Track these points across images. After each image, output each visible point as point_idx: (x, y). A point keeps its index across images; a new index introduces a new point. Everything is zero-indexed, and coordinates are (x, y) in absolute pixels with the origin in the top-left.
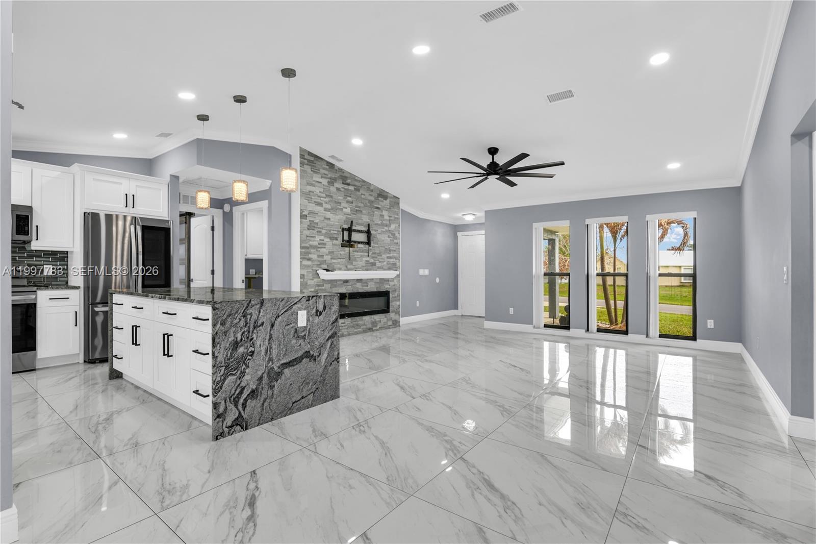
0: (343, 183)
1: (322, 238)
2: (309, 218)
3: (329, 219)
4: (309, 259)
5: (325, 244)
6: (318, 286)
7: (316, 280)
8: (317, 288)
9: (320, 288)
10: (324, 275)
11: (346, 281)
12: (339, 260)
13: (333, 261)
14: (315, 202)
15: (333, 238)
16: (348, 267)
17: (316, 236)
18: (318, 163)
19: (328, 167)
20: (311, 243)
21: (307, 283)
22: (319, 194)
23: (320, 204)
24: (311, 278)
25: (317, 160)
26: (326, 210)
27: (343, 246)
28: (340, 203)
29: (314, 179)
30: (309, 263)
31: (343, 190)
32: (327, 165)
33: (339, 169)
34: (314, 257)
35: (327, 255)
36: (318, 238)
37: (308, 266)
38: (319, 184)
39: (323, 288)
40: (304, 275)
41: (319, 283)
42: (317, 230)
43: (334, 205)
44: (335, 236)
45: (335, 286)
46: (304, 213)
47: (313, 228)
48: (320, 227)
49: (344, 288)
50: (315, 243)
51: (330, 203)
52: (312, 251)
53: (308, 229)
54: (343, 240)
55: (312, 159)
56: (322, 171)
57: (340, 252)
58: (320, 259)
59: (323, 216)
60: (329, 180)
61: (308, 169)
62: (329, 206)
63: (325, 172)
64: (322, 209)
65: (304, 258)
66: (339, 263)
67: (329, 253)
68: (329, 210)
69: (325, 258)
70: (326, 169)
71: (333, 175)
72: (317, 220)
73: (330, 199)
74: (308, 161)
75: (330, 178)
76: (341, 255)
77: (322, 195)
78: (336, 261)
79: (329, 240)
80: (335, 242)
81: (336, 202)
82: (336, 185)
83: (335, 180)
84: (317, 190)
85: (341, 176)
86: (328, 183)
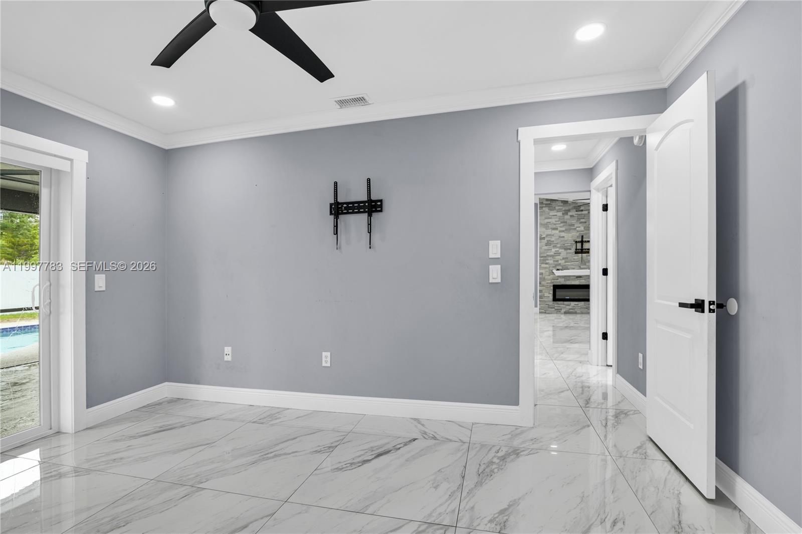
0: (576, 211)
1: (557, 249)
2: (546, 239)
3: (564, 237)
4: (546, 264)
5: (560, 253)
6: (554, 279)
7: (552, 276)
8: (552, 281)
9: (555, 281)
10: (557, 273)
11: (580, 277)
12: (573, 263)
13: (567, 263)
14: (551, 228)
15: (567, 248)
16: (581, 267)
17: (552, 249)
18: (554, 204)
19: (562, 204)
20: (548, 254)
21: (545, 278)
22: (555, 223)
23: (556, 229)
24: (548, 274)
25: (553, 202)
26: (560, 231)
27: (576, 253)
28: (574, 225)
29: (551, 214)
30: (547, 266)
31: (576, 215)
33: (572, 202)
34: (551, 262)
35: (561, 260)
36: (554, 250)
37: (545, 268)
38: (555, 217)
39: (558, 281)
40: (542, 273)
42: (552, 245)
43: (567, 227)
44: (569, 247)
45: (569, 280)
46: (542, 237)
48: (556, 243)
50: (552, 253)
51: (564, 226)
52: (549, 258)
54: (576, 249)
55: (549, 202)
56: (557, 208)
57: (574, 257)
58: (556, 263)
59: (558, 236)
60: (563, 212)
61: (546, 209)
62: (563, 229)
63: (560, 208)
64: (557, 232)
65: (543, 263)
66: (572, 265)
67: (563, 259)
68: (563, 231)
69: (560, 262)
70: (561, 206)
71: (567, 208)
72: (553, 239)
73: (564, 224)
74: (546, 204)
75: (564, 211)
76: (574, 259)
77: (558, 223)
78: (569, 264)
79: (563, 250)
80: (569, 251)
81: (569, 225)
82: (570, 214)
83: (569, 210)
84: (553, 221)
85: (575, 207)
86: (563, 214)
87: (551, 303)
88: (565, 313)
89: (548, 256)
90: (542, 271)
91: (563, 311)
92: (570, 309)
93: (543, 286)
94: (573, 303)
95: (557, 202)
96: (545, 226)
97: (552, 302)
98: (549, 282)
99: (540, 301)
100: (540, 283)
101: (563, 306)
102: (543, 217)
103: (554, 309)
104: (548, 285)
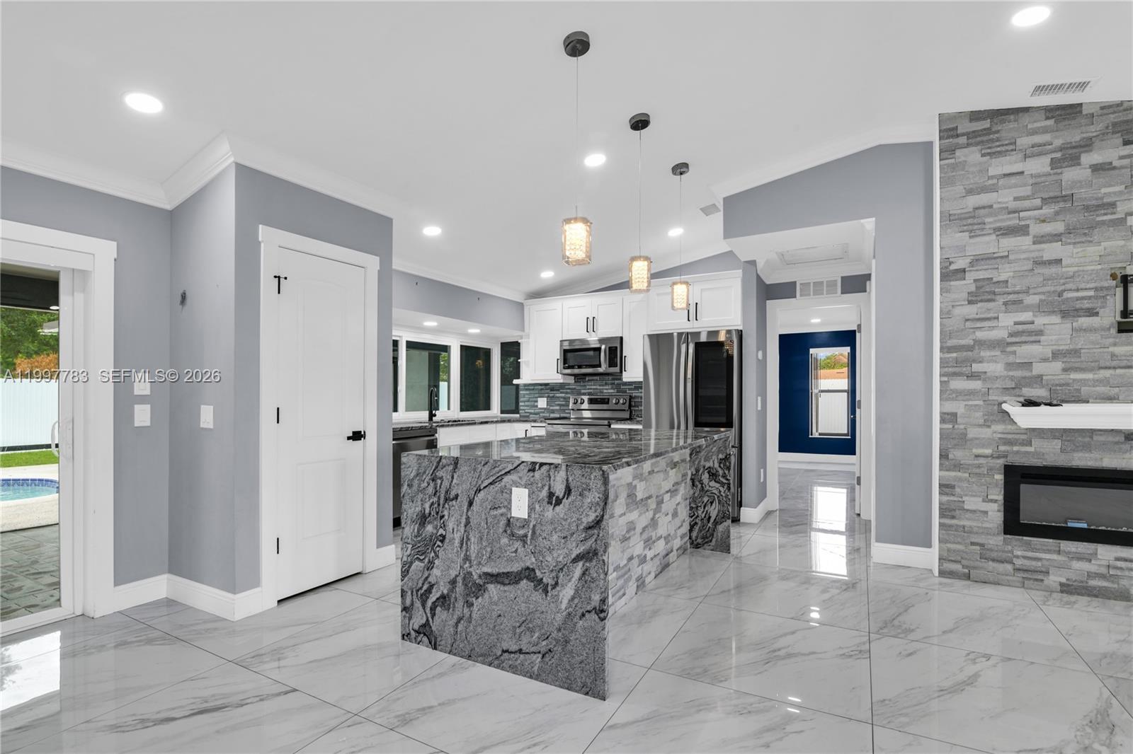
0: (1126, 144)
1: (1026, 316)
2: (970, 277)
3: (1059, 261)
4: (972, 376)
5: (1040, 333)
6: (1010, 443)
7: (999, 427)
8: (1002, 448)
9: (1015, 448)
10: (1026, 418)
12: (1108, 373)
13: (1074, 376)
14: (995, 230)
15: (1077, 310)
17: (1001, 315)
18: (1007, 129)
19: (1051, 122)
20: (981, 335)
21: (966, 435)
22: (1013, 205)
23: (1022, 230)
24: (981, 421)
25: (1003, 122)
26: (1039, 240)
28: (1113, 205)
29: (992, 172)
30: (976, 385)
31: (1126, 162)
32: (1047, 118)
33: (1102, 108)
34: (995, 368)
35: (1045, 360)
36: (1007, 321)
37: (971, 394)
38: (1013, 180)
39: (1031, 449)
40: (955, 415)
41: (1010, 436)
42: (1001, 300)
44: (1086, 304)
45: (1087, 447)
46: (953, 267)
47: (993, 297)
48: (1018, 288)
50: (1001, 334)
51: (1061, 217)
52: (985, 354)
53: (970, 302)
54: (1125, 314)
55: (986, 124)
56: (1024, 142)
57: (1111, 349)
58: (1018, 373)
59: (1028, 259)
60: (1058, 155)
61: (972, 156)
62: (1059, 227)
63: (1038, 139)
64: (1025, 242)
65: (955, 374)
66: (1105, 382)
67: (1056, 355)
68: (1056, 237)
69: (1038, 369)
70: (1045, 130)
71: (1075, 136)
72: (1005, 273)
73: (1062, 205)
74: (971, 135)
75: (1061, 149)
76: (1113, 355)
77: (1027, 204)
78: (1090, 376)
79: (1056, 319)
80: (1084, 321)
81: (1087, 208)
82: (1089, 159)
83: (1087, 145)
84: (1005, 197)
85: (1115, 124)
86: (1054, 163)
87: (997, 540)
88: (1066, 589)
89: (980, 343)
90: (951, 407)
91: (1055, 579)
92: (1091, 575)
93: (957, 466)
94: (1107, 553)
95: (1025, 119)
96: (968, 222)
97: (1002, 537)
98: (988, 451)
99: (941, 525)
100: (944, 456)
101: (1055, 557)
102: (959, 189)
103: (1009, 567)
104: (979, 466)
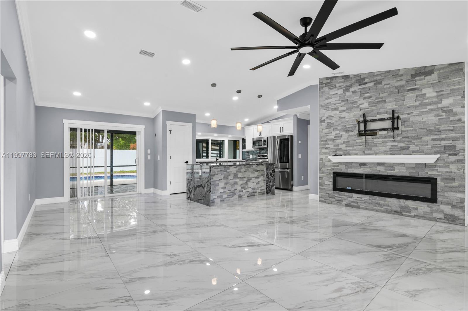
0: (359, 85)
1: (338, 132)
2: (326, 122)
3: (345, 117)
4: (327, 148)
5: (341, 137)
6: (334, 166)
8: (333, 168)
9: (336, 168)
10: (334, 160)
11: (364, 164)
12: (355, 147)
13: (348, 148)
14: (331, 109)
15: (349, 130)
16: (366, 152)
17: (332, 132)
18: (334, 81)
19: (343, 80)
20: (328, 137)
21: (325, 164)
22: (335, 102)
25: (333, 80)
26: (341, 112)
27: (360, 135)
28: (357, 102)
29: (330, 94)
30: (327, 151)
31: (359, 90)
32: (342, 79)
33: (354, 76)
34: (331, 146)
35: (342, 144)
36: (334, 133)
38: (335, 96)
39: (339, 168)
40: (323, 159)
41: (334, 164)
42: (332, 128)
43: (350, 105)
44: (351, 129)
45: (351, 167)
46: (322, 119)
47: (330, 127)
48: (336, 125)
49: (362, 169)
50: (332, 137)
51: (345, 105)
52: (329, 142)
53: (326, 129)
54: (359, 131)
55: (329, 81)
56: (337, 85)
57: (356, 141)
58: (336, 148)
59: (338, 117)
60: (345, 89)
61: (326, 89)
62: (345, 108)
63: (340, 84)
64: (337, 112)
65: (323, 148)
66: (354, 150)
67: (344, 143)
68: (344, 111)
69: (341, 146)
70: (342, 82)
71: (348, 84)
72: (333, 121)
73: (345, 102)
74: (326, 84)
75: (345, 87)
76: (357, 143)
77: (338, 102)
78: (351, 148)
79: (344, 133)
80: (351, 133)
81: (351, 103)
82: (352, 89)
83: (351, 86)
84: (333, 100)
85: (357, 80)
86: (344, 91)
87: (331, 192)
88: (346, 205)
89: (328, 140)
90: (322, 156)
91: (344, 203)
92: (351, 202)
93: (323, 172)
94: (355, 196)
95: (338, 79)
96: (325, 107)
97: (332, 191)
98: (330, 168)
99: (320, 188)
100: (320, 170)
101: (344, 197)
102: (324, 98)
103: (334, 199)
104: (328, 172)
